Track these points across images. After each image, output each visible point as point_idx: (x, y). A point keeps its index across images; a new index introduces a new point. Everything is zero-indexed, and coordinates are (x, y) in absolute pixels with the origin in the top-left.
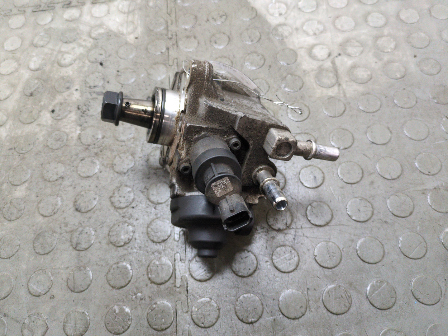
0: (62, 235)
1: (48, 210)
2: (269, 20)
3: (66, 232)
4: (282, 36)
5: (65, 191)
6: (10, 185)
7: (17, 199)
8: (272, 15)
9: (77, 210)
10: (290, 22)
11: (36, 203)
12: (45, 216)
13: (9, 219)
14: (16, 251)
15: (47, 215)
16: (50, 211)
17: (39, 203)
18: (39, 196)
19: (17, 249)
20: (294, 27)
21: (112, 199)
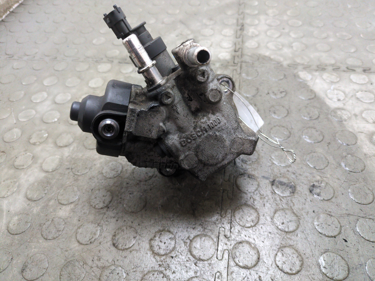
0: (93, 269)
1: (85, 237)
2: (327, 103)
3: (97, 267)
4: (341, 118)
5: (107, 221)
6: (57, 202)
7: (60, 218)
8: (331, 99)
9: (114, 245)
10: (348, 107)
11: (76, 227)
12: (81, 244)
13: (46, 237)
14: (41, 274)
15: (83, 242)
16: (87, 239)
17: (79, 228)
18: (81, 220)
19: (43, 273)
20: (353, 113)
21: (153, 242)
